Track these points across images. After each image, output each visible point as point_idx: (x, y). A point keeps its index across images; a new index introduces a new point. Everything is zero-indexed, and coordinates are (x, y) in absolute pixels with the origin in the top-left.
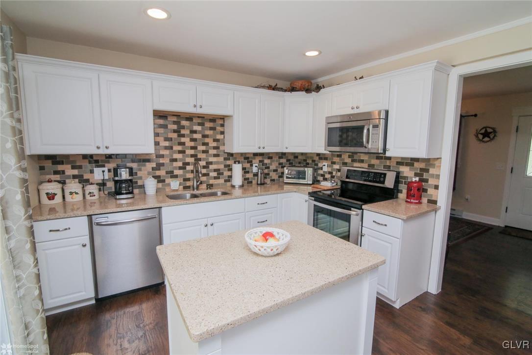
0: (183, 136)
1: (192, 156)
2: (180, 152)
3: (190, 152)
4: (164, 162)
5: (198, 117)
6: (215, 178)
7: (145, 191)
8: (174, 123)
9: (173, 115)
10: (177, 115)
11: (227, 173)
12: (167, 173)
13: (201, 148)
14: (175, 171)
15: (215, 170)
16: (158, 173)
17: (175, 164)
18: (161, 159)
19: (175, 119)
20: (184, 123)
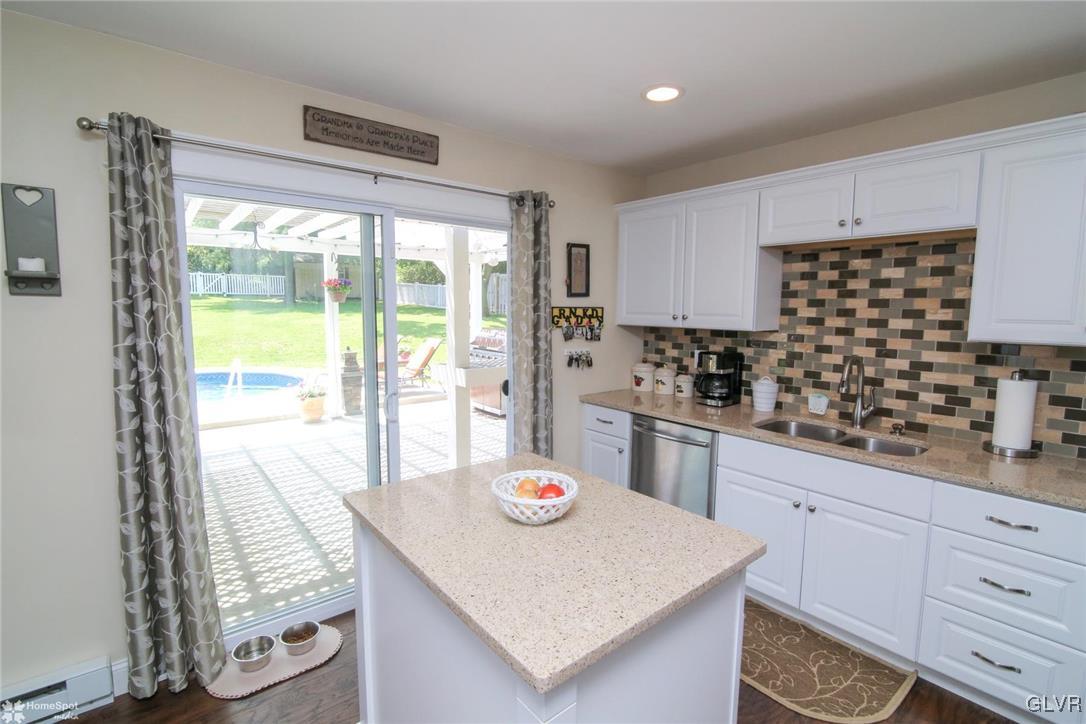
0: (852, 294)
1: (870, 343)
2: (839, 331)
3: (864, 333)
4: (803, 351)
5: (898, 245)
6: (936, 410)
7: (752, 402)
8: (833, 266)
9: (833, 249)
10: (843, 248)
11: (979, 403)
12: (807, 374)
13: (898, 324)
14: (824, 374)
15: (938, 389)
16: (788, 372)
17: (826, 358)
18: (796, 344)
19: (835, 257)
20: (857, 264)
